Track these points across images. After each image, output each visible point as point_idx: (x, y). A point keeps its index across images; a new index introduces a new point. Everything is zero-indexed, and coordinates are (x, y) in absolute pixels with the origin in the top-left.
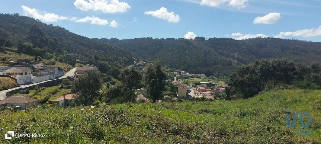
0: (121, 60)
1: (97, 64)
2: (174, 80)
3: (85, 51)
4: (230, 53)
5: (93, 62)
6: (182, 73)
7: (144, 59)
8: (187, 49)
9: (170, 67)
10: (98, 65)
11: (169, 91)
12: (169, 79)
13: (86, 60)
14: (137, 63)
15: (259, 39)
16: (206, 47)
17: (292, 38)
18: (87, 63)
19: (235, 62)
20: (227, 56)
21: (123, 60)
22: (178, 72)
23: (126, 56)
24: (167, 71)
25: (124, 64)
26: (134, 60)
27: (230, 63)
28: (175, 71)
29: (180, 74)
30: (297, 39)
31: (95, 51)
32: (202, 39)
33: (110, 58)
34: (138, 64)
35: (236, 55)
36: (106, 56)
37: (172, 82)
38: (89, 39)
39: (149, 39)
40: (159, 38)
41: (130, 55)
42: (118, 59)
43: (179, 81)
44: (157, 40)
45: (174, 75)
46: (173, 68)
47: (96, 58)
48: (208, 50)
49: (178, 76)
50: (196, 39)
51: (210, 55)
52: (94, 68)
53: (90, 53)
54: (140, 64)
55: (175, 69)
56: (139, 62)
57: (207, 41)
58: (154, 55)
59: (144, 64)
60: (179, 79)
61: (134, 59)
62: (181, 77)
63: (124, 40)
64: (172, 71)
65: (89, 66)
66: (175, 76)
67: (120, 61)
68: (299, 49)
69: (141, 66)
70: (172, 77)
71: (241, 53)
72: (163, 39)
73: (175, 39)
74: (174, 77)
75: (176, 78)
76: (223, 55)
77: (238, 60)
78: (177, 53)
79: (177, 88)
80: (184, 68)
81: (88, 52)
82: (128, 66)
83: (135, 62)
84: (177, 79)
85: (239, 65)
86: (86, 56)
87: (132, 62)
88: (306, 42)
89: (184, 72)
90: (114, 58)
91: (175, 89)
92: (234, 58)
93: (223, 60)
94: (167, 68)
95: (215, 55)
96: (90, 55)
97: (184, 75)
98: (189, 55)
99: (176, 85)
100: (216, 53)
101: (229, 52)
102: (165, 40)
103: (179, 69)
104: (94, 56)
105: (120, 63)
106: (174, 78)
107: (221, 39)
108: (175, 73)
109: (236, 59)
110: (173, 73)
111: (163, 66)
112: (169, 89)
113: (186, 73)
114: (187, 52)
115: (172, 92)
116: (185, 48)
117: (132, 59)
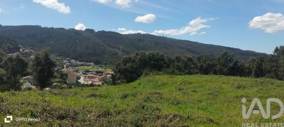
0: (4, 47)
2: (64, 68)
6: (72, 62)
7: (31, 47)
8: (77, 39)
9: (60, 55)
11: (58, 78)
12: (59, 67)
14: (23, 50)
15: (139, 34)
16: (96, 38)
17: (163, 36)
19: (120, 53)
20: (114, 48)
21: (6, 47)
22: (68, 60)
23: (11, 43)
24: (57, 60)
25: (8, 51)
26: (20, 48)
27: (116, 54)
29: (70, 62)
30: (166, 37)
32: (92, 31)
34: (25, 52)
35: (121, 47)
37: (62, 70)
39: (37, 28)
40: (48, 27)
41: (16, 42)
42: (1, 46)
43: (69, 69)
44: (46, 29)
45: (64, 63)
46: (63, 56)
48: (97, 41)
49: (68, 64)
50: (86, 31)
51: (99, 46)
54: (27, 52)
55: (65, 57)
56: (25, 50)
57: (96, 33)
58: (42, 44)
59: (31, 52)
60: (69, 67)
61: (20, 46)
62: (71, 65)
63: (8, 26)
64: (62, 59)
66: (65, 64)
67: (3, 48)
68: (167, 44)
69: (28, 53)
70: (61, 65)
71: (125, 45)
72: (52, 28)
73: (65, 29)
74: (63, 65)
75: (66, 66)
76: (110, 46)
77: (123, 51)
78: (67, 42)
79: (66, 75)
80: (74, 57)
82: (13, 53)
83: (21, 50)
84: (67, 67)
85: (123, 55)
87: (18, 49)
88: (172, 39)
89: (74, 61)
91: (65, 76)
92: (119, 49)
93: (110, 50)
94: (56, 56)
95: (103, 46)
97: (74, 63)
98: (79, 45)
99: (66, 73)
100: (104, 44)
101: (116, 44)
102: (55, 29)
103: (69, 58)
105: (4, 50)
106: (64, 66)
107: (108, 32)
108: (65, 61)
109: (121, 50)
110: (63, 61)
111: (52, 55)
112: (58, 77)
113: (76, 62)
114: (77, 42)
115: (62, 79)
116: (76, 38)
117: (17, 46)
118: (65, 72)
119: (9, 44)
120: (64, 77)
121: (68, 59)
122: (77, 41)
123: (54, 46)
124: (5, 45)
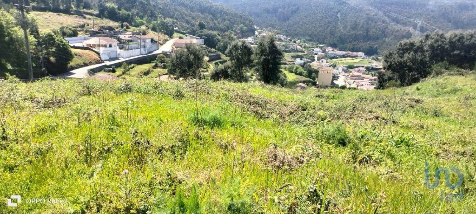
0: (236, 29)
1: (203, 35)
2: (313, 60)
3: (186, 15)
4: (409, 20)
5: (196, 33)
6: (327, 50)
7: (270, 28)
8: (339, 12)
9: (310, 40)
10: (203, 37)
11: (304, 76)
12: (307, 58)
13: (188, 28)
14: (259, 33)
16: (371, 8)
18: (189, 33)
19: (416, 33)
20: (405, 24)
21: (239, 29)
22: (321, 48)
23: (244, 23)
24: (305, 47)
25: (240, 35)
26: (255, 30)
27: (409, 35)
28: (317, 47)
29: (324, 51)
31: (200, 15)
33: (221, 26)
35: (419, 23)
36: (215, 24)
37: (311, 64)
41: (250, 21)
42: (232, 28)
43: (322, 62)
45: (315, 52)
46: (314, 41)
47: (202, 26)
48: (374, 13)
49: (321, 55)
51: (376, 23)
52: (198, 40)
53: (193, 18)
55: (317, 43)
58: (285, 22)
60: (322, 59)
61: (255, 27)
62: (326, 56)
64: (312, 47)
65: (191, 37)
66: (316, 54)
67: (235, 31)
70: (310, 56)
71: (428, 18)
74: (314, 55)
75: (318, 57)
76: (397, 21)
78: (321, 18)
79: (317, 72)
80: (332, 43)
81: (191, 17)
82: (247, 38)
83: (256, 33)
84: (318, 60)
86: (187, 22)
87: (252, 32)
89: (330, 48)
90: (226, 26)
92: (415, 27)
93: (396, 30)
94: (305, 42)
95: (384, 22)
96: (193, 21)
97: (330, 52)
98: (341, 22)
99: (317, 68)
100: (386, 19)
101: (409, 18)
103: (323, 44)
104: (198, 23)
105: (235, 33)
106: (314, 57)
108: (317, 50)
109: (418, 29)
110: (313, 50)
111: (299, 39)
112: (304, 74)
113: (333, 51)
114: (338, 17)
115: (309, 78)
116: (337, 10)
117: (251, 27)
118: (315, 68)
119: (242, 24)
120: (314, 74)
121: (321, 46)
122: (339, 15)
123: (302, 25)
124: (237, 25)
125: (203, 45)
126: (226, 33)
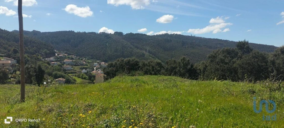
0: (42, 52)
1: (16, 57)
2: (94, 70)
3: (4, 44)
4: (143, 47)
5: (11, 56)
6: (101, 64)
7: (65, 51)
8: (107, 42)
9: (92, 58)
10: (16, 58)
12: (89, 69)
13: (5, 52)
14: (58, 55)
15: (166, 35)
16: (124, 41)
17: (191, 35)
18: (5, 56)
19: (147, 54)
20: (141, 49)
21: (44, 52)
22: (98, 63)
23: (47, 49)
24: (88, 63)
25: (45, 56)
26: (56, 52)
27: (144, 55)
28: (96, 62)
30: (195, 36)
31: (14, 43)
32: (121, 34)
33: (31, 50)
34: (60, 56)
35: (148, 48)
36: (26, 49)
37: (92, 72)
38: (8, 32)
39: (72, 33)
41: (51, 47)
42: (39, 52)
43: (99, 71)
44: (79, 33)
45: (94, 65)
46: (94, 59)
47: (15, 52)
48: (126, 43)
49: (98, 67)
50: (115, 34)
51: (127, 48)
52: (12, 61)
53: (9, 46)
54: (61, 56)
55: (96, 60)
56: (60, 54)
57: (124, 35)
58: (76, 48)
59: (65, 56)
60: (98, 69)
61: (55, 51)
62: (101, 67)
63: (46, 33)
64: (93, 62)
65: (7, 59)
66: (95, 66)
67: (41, 54)
68: (194, 44)
69: (62, 58)
70: (91, 67)
71: (152, 46)
72: (85, 33)
73: (96, 33)
74: (93, 67)
75: (96, 68)
76: (137, 48)
78: (97, 46)
80: (104, 60)
81: (7, 45)
82: (49, 58)
83: (56, 54)
84: (96, 69)
85: (150, 56)
86: (5, 48)
87: (53, 54)
88: (201, 38)
89: (103, 63)
90: (35, 51)
92: (146, 51)
93: (137, 52)
94: (88, 59)
95: (131, 48)
96: (10, 48)
97: (103, 65)
98: (109, 48)
100: (132, 46)
101: (143, 46)
102: (87, 33)
103: (100, 60)
104: (13, 49)
105: (41, 55)
106: (94, 68)
107: (136, 34)
108: (95, 64)
109: (148, 51)
110: (93, 64)
111: (85, 58)
112: (87, 79)
113: (105, 64)
114: (107, 45)
115: (90, 80)
116: (106, 41)
117: (53, 51)
118: (94, 74)
119: (46, 49)
120: (92, 78)
121: (98, 61)
122: (107, 44)
123: (86, 49)
124: (42, 50)
125: (16, 64)
126: (34, 55)
